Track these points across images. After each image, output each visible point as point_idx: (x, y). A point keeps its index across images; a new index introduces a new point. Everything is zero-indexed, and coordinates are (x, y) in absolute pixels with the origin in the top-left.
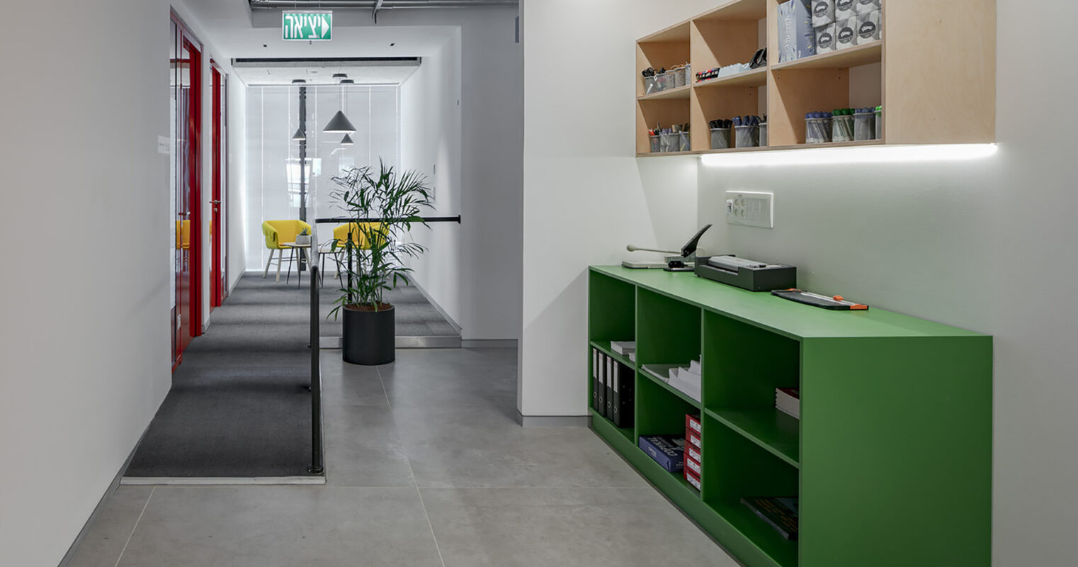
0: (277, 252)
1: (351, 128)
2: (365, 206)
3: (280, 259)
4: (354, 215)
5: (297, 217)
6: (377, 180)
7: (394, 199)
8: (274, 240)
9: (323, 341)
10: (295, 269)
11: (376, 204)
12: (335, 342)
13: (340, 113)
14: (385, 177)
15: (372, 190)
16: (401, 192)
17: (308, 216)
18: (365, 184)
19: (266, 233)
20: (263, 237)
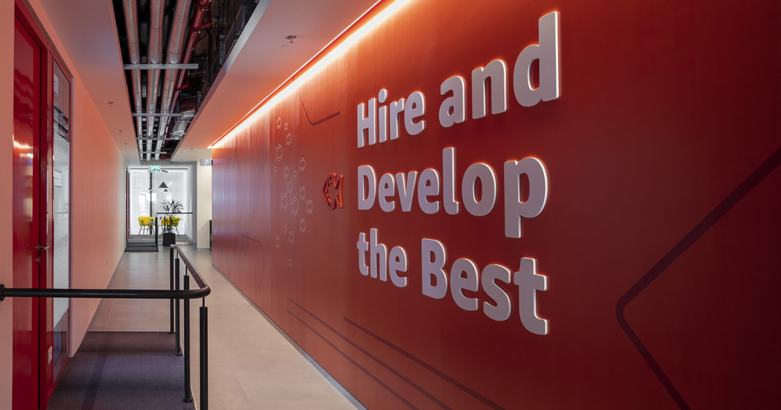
0: (143, 227)
1: (167, 187)
2: (168, 209)
3: (144, 229)
4: (165, 212)
5: (149, 215)
6: (171, 203)
7: (175, 208)
8: (142, 223)
9: (159, 243)
10: (149, 233)
11: (171, 208)
12: (162, 243)
13: (163, 183)
14: (173, 202)
15: (170, 206)
16: (176, 206)
17: (153, 215)
18: (168, 204)
19: (139, 220)
20: (138, 222)
